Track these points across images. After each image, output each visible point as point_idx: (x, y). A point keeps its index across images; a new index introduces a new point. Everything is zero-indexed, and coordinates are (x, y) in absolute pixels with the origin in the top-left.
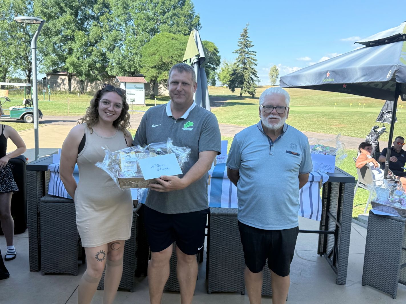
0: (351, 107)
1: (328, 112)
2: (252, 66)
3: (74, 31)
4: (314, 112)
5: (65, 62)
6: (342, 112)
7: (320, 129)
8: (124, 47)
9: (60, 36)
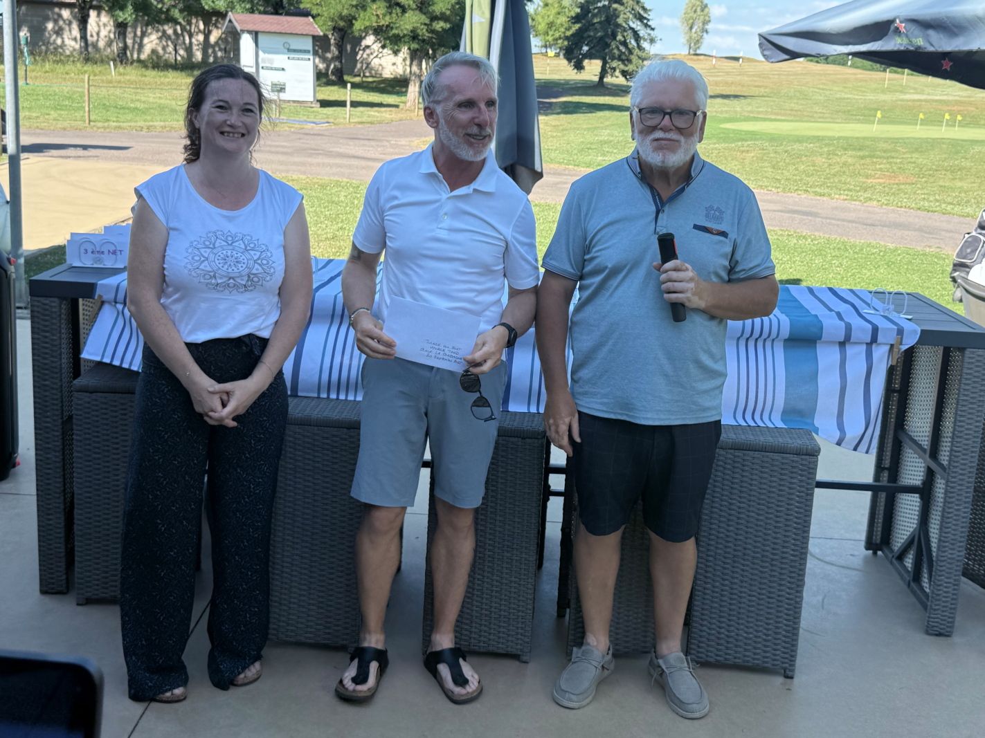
0: (921, 124)
1: (857, 138)
4: (818, 139)
6: (897, 139)
7: (838, 188)
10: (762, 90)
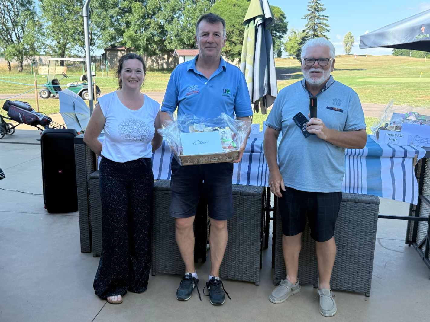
1: (412, 83)
2: (324, 33)
3: (131, 3)
4: (396, 83)
5: (123, 36)
7: (404, 102)
8: (182, 17)
9: (117, 9)
10: (375, 66)
